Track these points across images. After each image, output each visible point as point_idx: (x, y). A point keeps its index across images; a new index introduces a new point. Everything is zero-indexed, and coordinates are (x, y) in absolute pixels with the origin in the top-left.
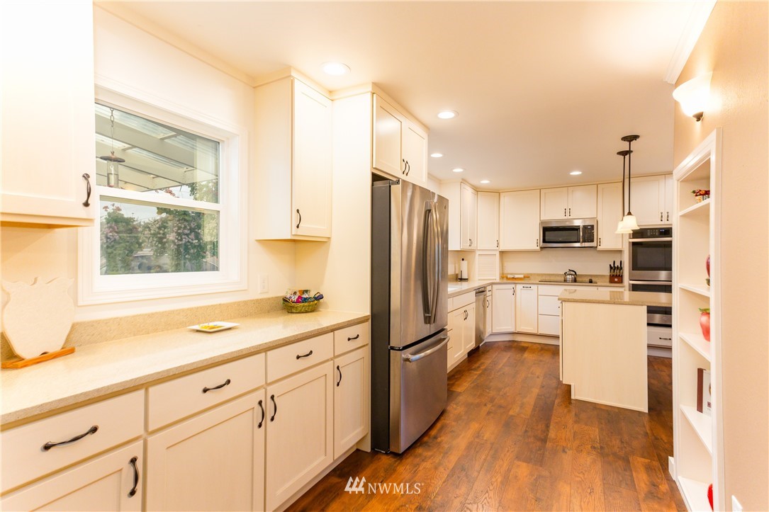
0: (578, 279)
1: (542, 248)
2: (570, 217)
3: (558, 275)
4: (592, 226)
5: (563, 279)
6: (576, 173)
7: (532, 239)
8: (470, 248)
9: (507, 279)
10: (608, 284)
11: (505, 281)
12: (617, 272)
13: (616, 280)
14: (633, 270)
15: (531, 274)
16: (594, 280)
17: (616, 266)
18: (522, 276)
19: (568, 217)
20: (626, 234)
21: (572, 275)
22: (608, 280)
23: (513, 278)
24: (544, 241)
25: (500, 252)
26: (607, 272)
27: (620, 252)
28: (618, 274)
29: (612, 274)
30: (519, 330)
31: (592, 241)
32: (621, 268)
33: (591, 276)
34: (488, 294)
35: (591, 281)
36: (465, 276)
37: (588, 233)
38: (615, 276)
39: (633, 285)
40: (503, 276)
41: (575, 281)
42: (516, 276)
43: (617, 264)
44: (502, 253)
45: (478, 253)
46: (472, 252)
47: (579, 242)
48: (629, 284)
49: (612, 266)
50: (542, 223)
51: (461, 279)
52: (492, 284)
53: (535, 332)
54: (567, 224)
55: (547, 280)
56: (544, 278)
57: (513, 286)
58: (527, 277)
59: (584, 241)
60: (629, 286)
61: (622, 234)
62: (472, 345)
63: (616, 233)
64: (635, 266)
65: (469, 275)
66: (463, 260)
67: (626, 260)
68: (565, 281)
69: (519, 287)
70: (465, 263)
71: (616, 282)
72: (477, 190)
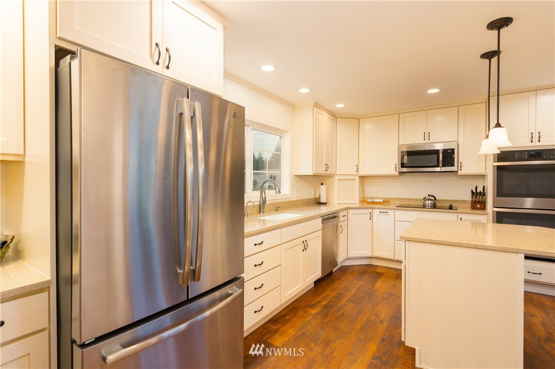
0: (438, 204)
1: (401, 173)
2: (429, 141)
3: (418, 200)
4: (453, 150)
5: (422, 204)
6: (434, 91)
7: (390, 163)
8: (326, 172)
9: (367, 203)
10: (470, 211)
11: (365, 205)
12: (480, 198)
13: (478, 206)
14: (497, 196)
15: (391, 199)
16: (454, 205)
17: (478, 191)
18: (381, 200)
19: (427, 141)
20: (490, 154)
21: (431, 200)
22: (469, 205)
23: (373, 202)
24: (403, 165)
25: (360, 177)
26: (468, 197)
27: (483, 177)
28: (481, 200)
29: (474, 200)
30: (375, 255)
31: (453, 165)
32: (483, 194)
33: (451, 201)
34: (341, 219)
35: (451, 208)
36: (323, 200)
37: (448, 157)
38: (478, 202)
39: (497, 212)
40: (363, 201)
41: (434, 206)
42: (376, 200)
43: (480, 189)
44: (362, 178)
45: (337, 178)
46: (331, 176)
47: (438, 166)
48: (493, 211)
49: (474, 191)
50: (400, 147)
51: (320, 203)
52: (347, 209)
53: (392, 257)
54: (428, 148)
55: (406, 206)
56: (403, 203)
57: (370, 211)
58: (386, 202)
59: (444, 166)
60: (493, 214)
61: (486, 155)
62: (318, 274)
63: (479, 153)
64: (500, 192)
65: (327, 198)
66: (322, 184)
67: (490, 184)
68: (424, 206)
69: (376, 212)
70: (323, 188)
71: (478, 209)
72: (335, 116)
